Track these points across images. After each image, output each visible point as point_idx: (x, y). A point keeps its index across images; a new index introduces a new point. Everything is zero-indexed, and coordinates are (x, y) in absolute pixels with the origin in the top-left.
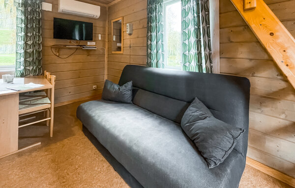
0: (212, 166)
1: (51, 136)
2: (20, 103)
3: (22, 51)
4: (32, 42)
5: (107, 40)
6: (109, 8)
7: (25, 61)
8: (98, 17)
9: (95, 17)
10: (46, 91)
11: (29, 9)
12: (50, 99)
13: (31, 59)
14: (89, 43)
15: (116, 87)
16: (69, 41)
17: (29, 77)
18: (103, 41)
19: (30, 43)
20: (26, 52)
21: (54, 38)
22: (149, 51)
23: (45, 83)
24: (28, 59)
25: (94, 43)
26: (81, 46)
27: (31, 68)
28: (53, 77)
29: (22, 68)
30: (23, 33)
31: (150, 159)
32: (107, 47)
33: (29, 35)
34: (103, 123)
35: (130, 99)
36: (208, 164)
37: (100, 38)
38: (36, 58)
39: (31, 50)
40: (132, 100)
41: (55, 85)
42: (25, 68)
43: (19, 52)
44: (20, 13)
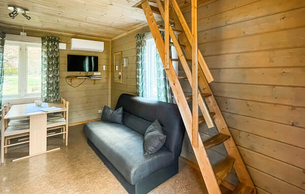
0: (146, 154)
1: (67, 145)
2: (48, 121)
3: (46, 82)
4: (52, 75)
5: (110, 70)
6: (112, 42)
7: (48, 90)
8: (102, 51)
9: (100, 51)
10: (62, 113)
11: (50, 50)
12: (65, 119)
13: (52, 88)
14: (95, 73)
15: (111, 111)
16: (79, 72)
17: (50, 102)
18: (107, 71)
19: (51, 76)
20: (48, 83)
21: (68, 71)
22: (137, 83)
23: (62, 107)
24: (50, 89)
25: (99, 73)
26: (88, 76)
27: (52, 95)
28: (68, 103)
29: (46, 95)
30: (46, 69)
31: (117, 151)
32: (110, 76)
33: (50, 69)
34: (98, 135)
35: (121, 120)
36: (145, 153)
37: (104, 69)
38: (55, 88)
39: (52, 81)
40: (122, 121)
41: (69, 109)
42: (47, 95)
43: (44, 83)
44: (44, 53)
